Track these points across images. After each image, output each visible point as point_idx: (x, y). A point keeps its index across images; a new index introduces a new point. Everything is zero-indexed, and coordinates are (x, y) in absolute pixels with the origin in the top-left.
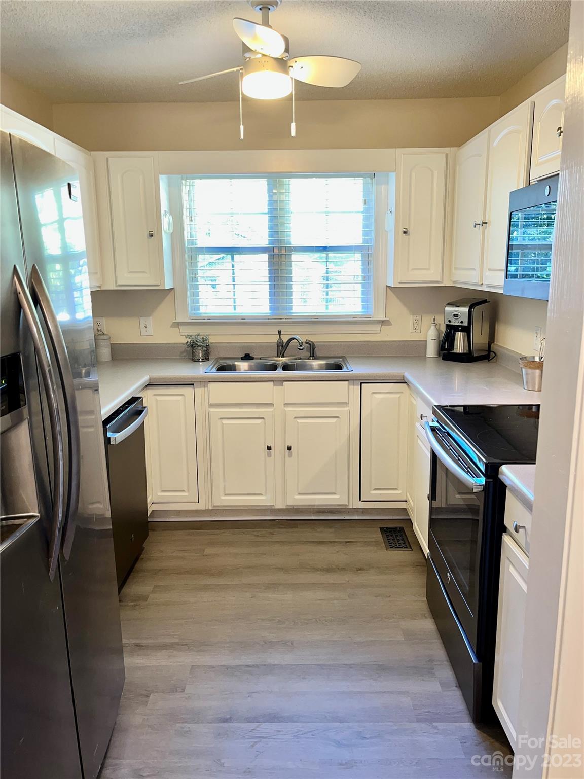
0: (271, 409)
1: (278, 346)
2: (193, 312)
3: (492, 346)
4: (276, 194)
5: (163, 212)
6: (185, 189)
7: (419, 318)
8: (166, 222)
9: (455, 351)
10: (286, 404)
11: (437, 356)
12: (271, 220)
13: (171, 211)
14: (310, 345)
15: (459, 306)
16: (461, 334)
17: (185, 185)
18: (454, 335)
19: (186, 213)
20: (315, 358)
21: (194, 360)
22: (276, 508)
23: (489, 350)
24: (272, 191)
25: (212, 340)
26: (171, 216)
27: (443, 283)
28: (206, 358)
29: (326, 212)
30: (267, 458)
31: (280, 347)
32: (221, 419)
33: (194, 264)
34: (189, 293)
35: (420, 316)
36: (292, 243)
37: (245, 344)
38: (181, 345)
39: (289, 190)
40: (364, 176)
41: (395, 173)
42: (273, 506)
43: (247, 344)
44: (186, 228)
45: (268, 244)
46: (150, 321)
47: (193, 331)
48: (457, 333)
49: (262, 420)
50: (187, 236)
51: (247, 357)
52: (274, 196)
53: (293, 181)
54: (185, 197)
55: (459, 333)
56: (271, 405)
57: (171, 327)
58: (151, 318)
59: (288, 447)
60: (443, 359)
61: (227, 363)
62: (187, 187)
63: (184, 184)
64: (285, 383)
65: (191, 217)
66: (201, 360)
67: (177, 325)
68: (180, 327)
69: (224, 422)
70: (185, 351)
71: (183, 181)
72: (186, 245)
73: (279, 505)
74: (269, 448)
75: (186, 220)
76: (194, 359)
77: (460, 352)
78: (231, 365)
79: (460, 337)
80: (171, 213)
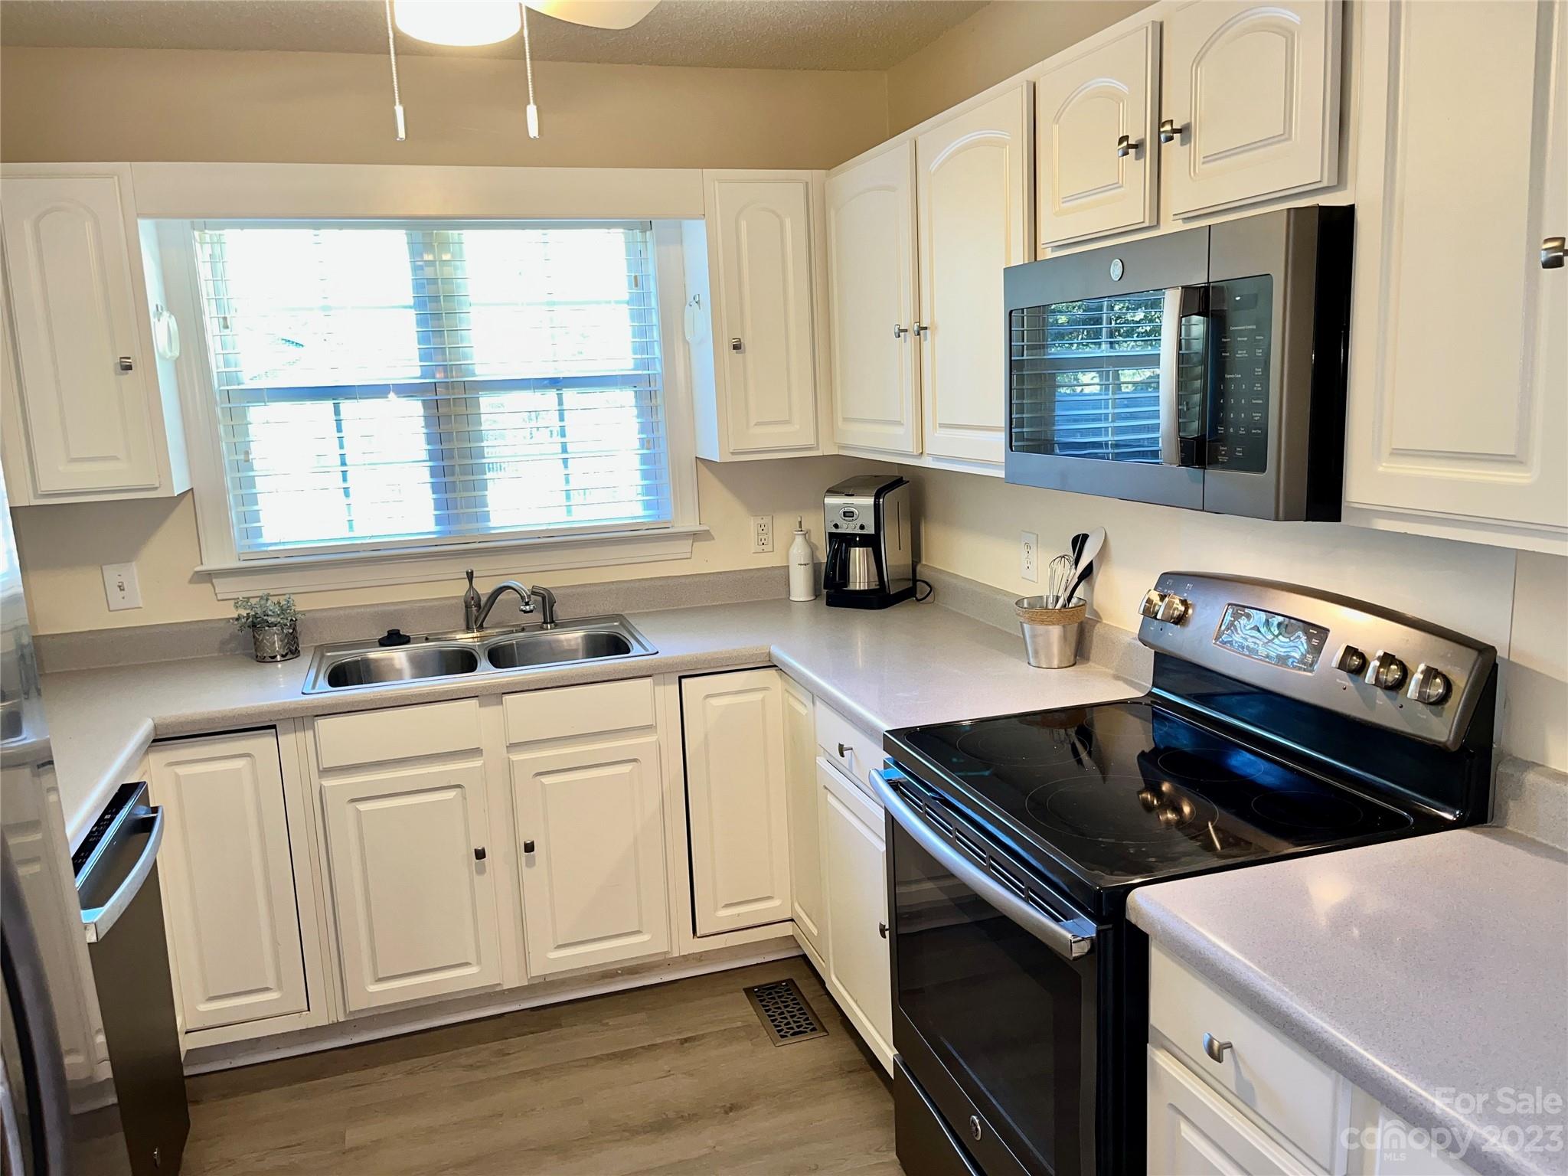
0: (476, 763)
1: (467, 606)
2: (246, 542)
3: (919, 568)
4: (431, 263)
5: (152, 309)
6: (202, 254)
7: (767, 520)
8: (163, 330)
9: (851, 587)
10: (512, 747)
11: (812, 598)
12: (422, 321)
13: (170, 304)
14: (544, 598)
15: (852, 495)
16: (859, 551)
17: (202, 243)
18: (847, 552)
19: (209, 310)
20: (557, 626)
21: (262, 660)
22: (505, 987)
23: (914, 580)
24: (421, 255)
25: (301, 605)
26: (173, 317)
27: (818, 449)
28: (292, 652)
29: (549, 303)
30: (477, 878)
31: (474, 609)
32: (353, 801)
33: (238, 427)
34: (231, 498)
35: (770, 517)
36: (477, 373)
37: (386, 608)
38: (222, 624)
39: (461, 256)
40: (629, 227)
41: (703, 222)
42: (499, 984)
43: (392, 608)
44: (213, 345)
45: (419, 374)
46: (133, 574)
47: (252, 588)
48: (852, 549)
49: (459, 790)
50: (216, 364)
51: (394, 639)
52: (426, 269)
53: (468, 235)
54: (204, 271)
55: (857, 549)
56: (476, 752)
57: (191, 581)
58: (134, 563)
59: (526, 845)
60: (829, 604)
61: (347, 656)
62: (207, 249)
63: (197, 238)
64: (506, 697)
65: (225, 319)
66: (279, 658)
67: (208, 577)
68: (214, 580)
69: (363, 807)
70: (233, 637)
71: (196, 233)
72: (216, 386)
73: (513, 980)
74: (480, 854)
75: (212, 326)
76: (262, 658)
77: (862, 588)
78: (357, 661)
79: (858, 556)
80: (171, 310)
